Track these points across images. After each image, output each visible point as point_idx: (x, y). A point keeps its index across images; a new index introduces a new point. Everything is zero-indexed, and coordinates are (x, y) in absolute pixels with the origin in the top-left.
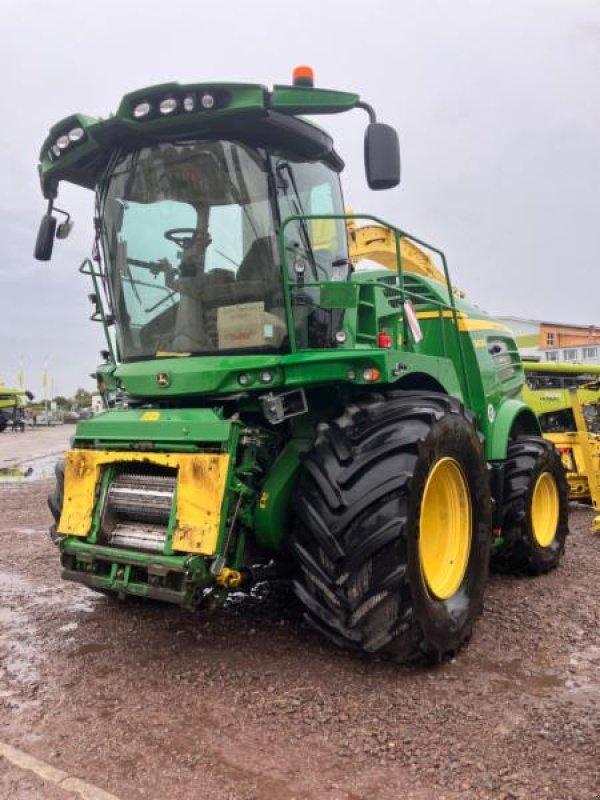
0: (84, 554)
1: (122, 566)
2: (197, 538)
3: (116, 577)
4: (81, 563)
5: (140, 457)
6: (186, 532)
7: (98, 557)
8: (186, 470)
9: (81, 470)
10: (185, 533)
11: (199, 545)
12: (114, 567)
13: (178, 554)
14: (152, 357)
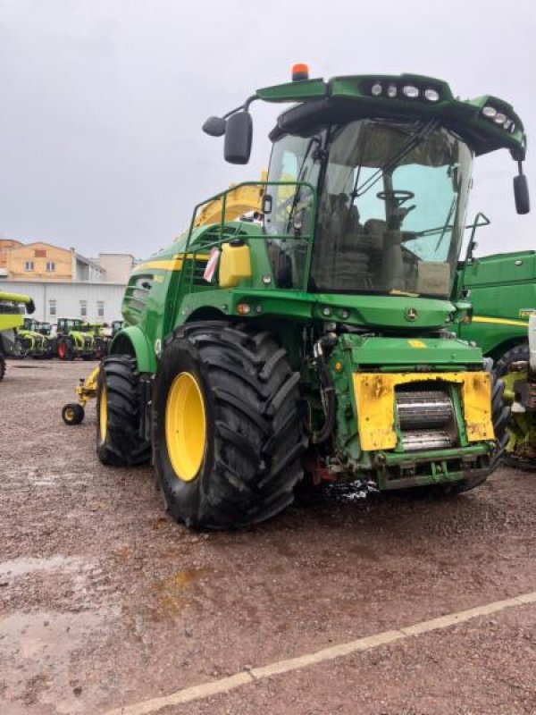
0: (407, 462)
1: (438, 463)
2: (483, 431)
3: (438, 472)
4: (405, 470)
5: (434, 376)
6: (474, 427)
7: (419, 461)
8: (469, 384)
9: (377, 392)
10: (474, 429)
11: (485, 435)
12: (433, 465)
13: (474, 443)
14: (387, 294)
